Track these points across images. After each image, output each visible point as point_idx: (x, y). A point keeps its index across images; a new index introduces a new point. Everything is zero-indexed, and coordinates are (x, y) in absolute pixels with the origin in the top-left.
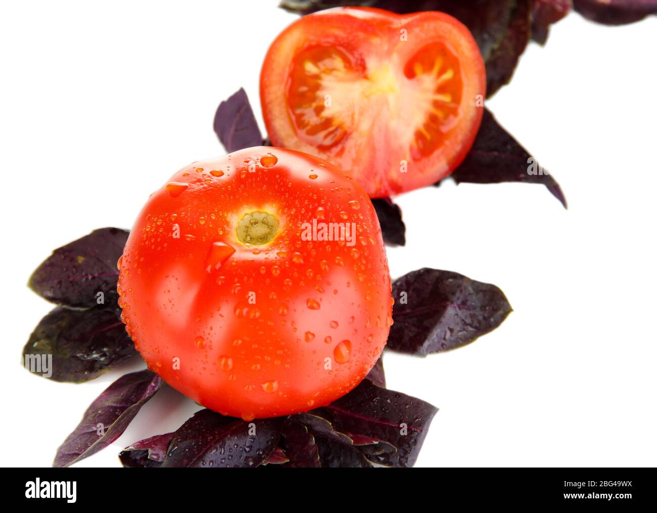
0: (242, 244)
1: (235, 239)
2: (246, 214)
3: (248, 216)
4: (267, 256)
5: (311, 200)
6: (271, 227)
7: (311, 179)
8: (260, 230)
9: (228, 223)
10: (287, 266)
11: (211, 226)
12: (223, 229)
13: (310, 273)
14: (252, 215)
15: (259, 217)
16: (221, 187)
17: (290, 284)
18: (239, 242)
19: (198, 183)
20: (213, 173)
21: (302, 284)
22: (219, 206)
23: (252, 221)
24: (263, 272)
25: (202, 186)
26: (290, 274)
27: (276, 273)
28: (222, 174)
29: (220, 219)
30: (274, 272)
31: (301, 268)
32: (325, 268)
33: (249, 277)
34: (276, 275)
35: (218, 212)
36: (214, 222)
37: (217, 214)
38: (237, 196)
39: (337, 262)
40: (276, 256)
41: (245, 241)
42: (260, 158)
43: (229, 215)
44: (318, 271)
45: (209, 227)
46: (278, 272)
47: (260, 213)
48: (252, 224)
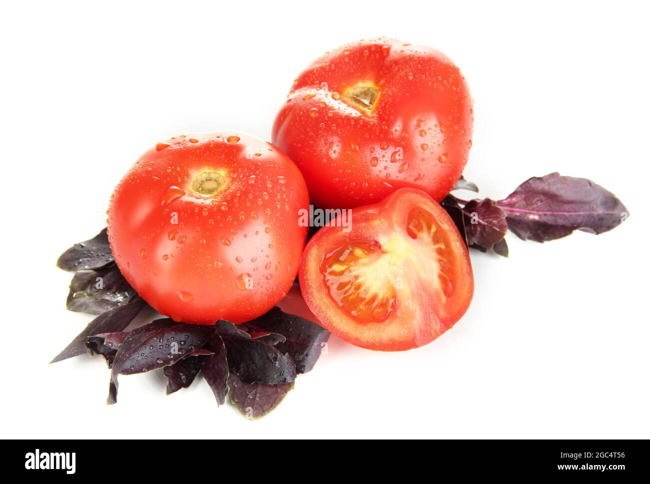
0: (194, 191)
1: (189, 187)
2: (205, 173)
3: (206, 174)
4: (204, 201)
5: (249, 169)
6: (219, 184)
7: (256, 157)
8: (211, 185)
9: (188, 176)
10: (215, 210)
11: (174, 174)
12: (183, 179)
13: (230, 218)
14: (209, 174)
15: (213, 176)
16: (192, 150)
17: (213, 223)
18: (193, 190)
19: (178, 145)
20: (191, 141)
21: (221, 225)
22: (186, 163)
23: (208, 178)
24: (196, 211)
25: (179, 147)
26: (215, 216)
27: (205, 214)
28: (197, 142)
29: (183, 171)
30: (204, 213)
31: (224, 214)
32: (242, 217)
33: (185, 213)
34: (205, 215)
35: (184, 166)
36: (177, 172)
37: (182, 168)
38: (202, 159)
39: (252, 215)
40: (211, 203)
41: (197, 190)
42: (228, 136)
43: (192, 170)
44: (236, 218)
45: (172, 174)
46: (207, 213)
47: (215, 173)
48: (207, 180)
